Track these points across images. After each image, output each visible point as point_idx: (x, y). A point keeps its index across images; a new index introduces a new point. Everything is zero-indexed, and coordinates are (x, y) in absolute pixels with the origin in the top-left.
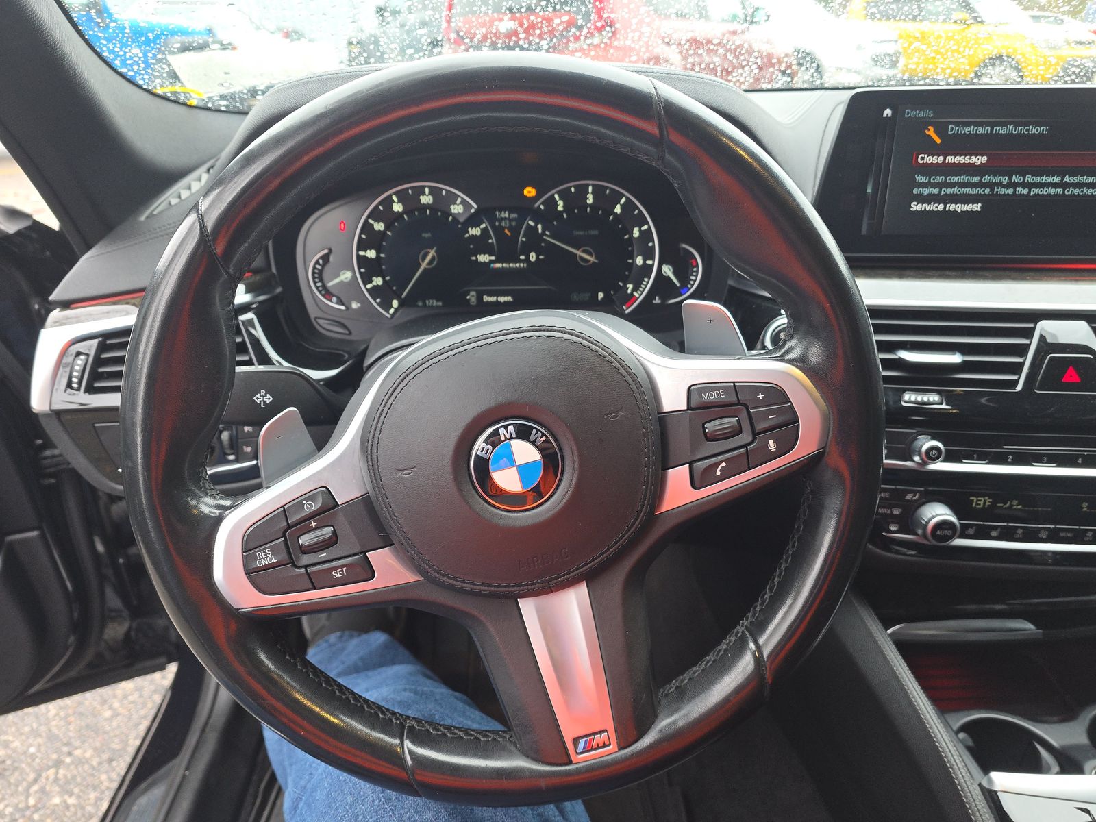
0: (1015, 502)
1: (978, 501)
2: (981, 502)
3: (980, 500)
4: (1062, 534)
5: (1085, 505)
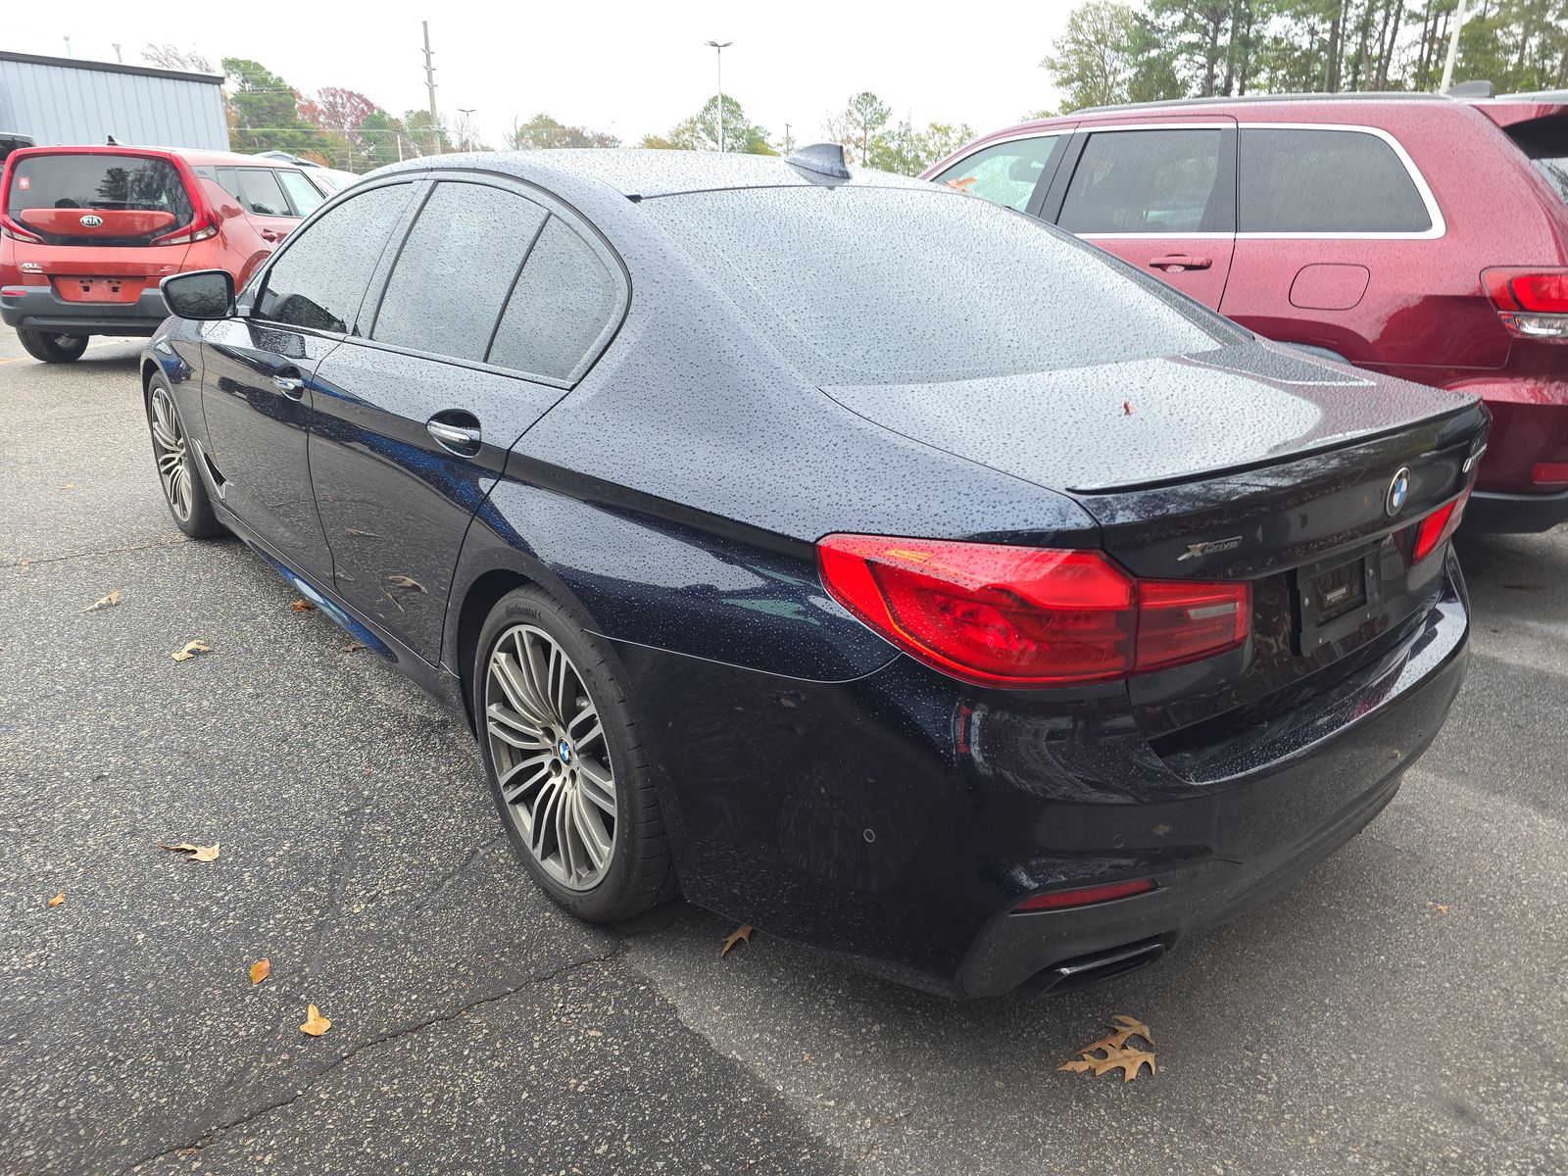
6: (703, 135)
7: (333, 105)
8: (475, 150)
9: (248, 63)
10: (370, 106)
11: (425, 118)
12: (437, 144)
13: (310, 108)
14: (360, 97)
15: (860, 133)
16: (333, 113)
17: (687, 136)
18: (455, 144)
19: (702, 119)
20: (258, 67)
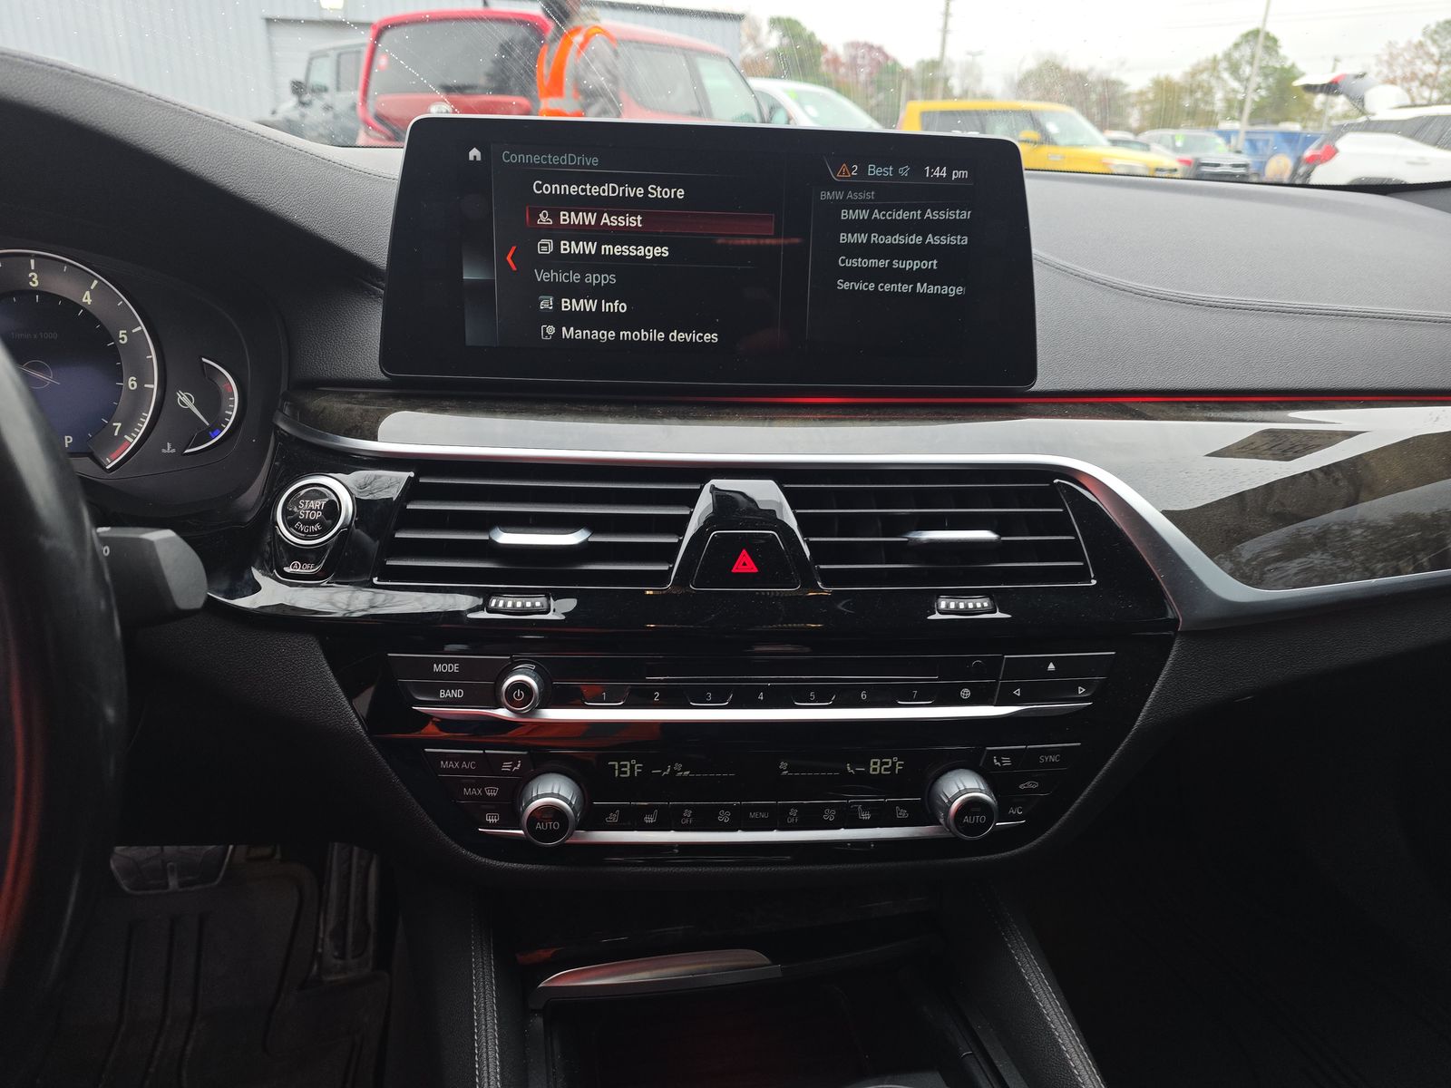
0: (678, 766)
1: (621, 766)
2: (628, 768)
3: (625, 766)
4: (753, 815)
5: (783, 765)
6: (1226, 75)
7: (854, 58)
8: (975, 96)
9: (789, 20)
10: (887, 57)
11: (934, 65)
12: (939, 93)
13: (835, 61)
14: (880, 50)
15: (1430, 68)
16: (853, 65)
17: (1205, 76)
18: (957, 91)
19: (1228, 56)
20: (796, 23)
